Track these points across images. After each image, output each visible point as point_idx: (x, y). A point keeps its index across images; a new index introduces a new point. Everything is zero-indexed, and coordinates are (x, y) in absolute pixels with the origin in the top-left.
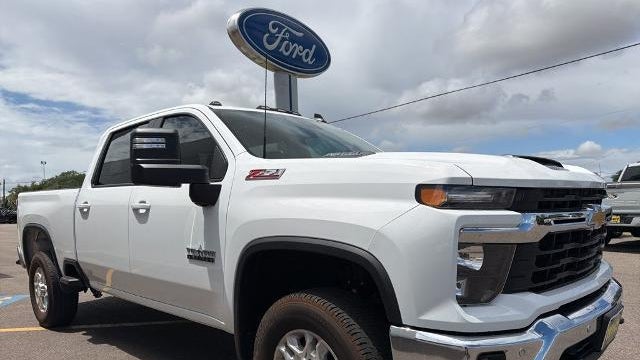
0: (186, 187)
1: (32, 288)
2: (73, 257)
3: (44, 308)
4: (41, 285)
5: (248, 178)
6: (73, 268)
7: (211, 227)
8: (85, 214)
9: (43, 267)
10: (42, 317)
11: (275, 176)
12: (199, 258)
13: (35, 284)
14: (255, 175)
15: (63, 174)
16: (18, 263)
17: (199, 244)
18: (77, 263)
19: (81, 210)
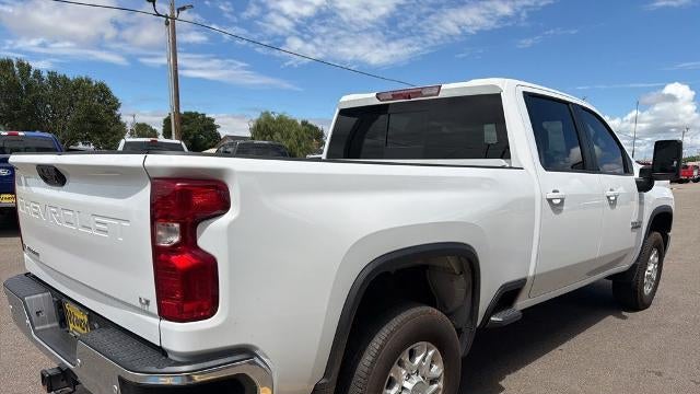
17: (636, 218)
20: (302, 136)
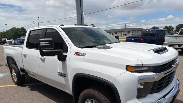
0: (56, 57)
1: (11, 74)
2: (23, 68)
3: (16, 80)
4: (14, 73)
5: (75, 54)
6: (23, 70)
7: (64, 67)
8: (25, 56)
9: (14, 68)
10: (16, 82)
11: (83, 55)
12: (61, 75)
13: (12, 73)
14: (77, 54)
15: (12, 28)
16: (6, 66)
17: (61, 71)
18: (24, 69)
19: (24, 55)
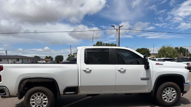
11: (162, 64)
12: (145, 79)
14: (157, 64)
20: (175, 52)
